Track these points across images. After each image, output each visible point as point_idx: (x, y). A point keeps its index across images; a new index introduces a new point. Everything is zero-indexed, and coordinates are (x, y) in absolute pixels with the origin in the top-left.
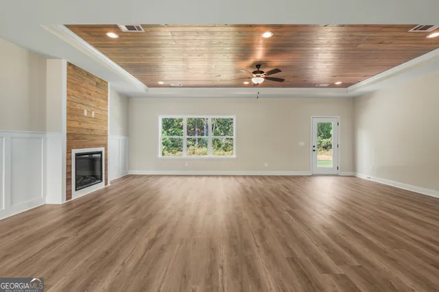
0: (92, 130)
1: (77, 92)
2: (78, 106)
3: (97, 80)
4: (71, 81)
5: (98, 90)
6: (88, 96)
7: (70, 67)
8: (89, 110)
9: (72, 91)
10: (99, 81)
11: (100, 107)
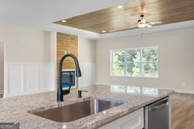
0: (69, 61)
1: (61, 44)
2: (62, 51)
3: (72, 36)
4: (59, 40)
5: (72, 41)
6: (67, 45)
7: (58, 34)
8: (67, 51)
9: (59, 44)
10: (73, 37)
11: (73, 49)
